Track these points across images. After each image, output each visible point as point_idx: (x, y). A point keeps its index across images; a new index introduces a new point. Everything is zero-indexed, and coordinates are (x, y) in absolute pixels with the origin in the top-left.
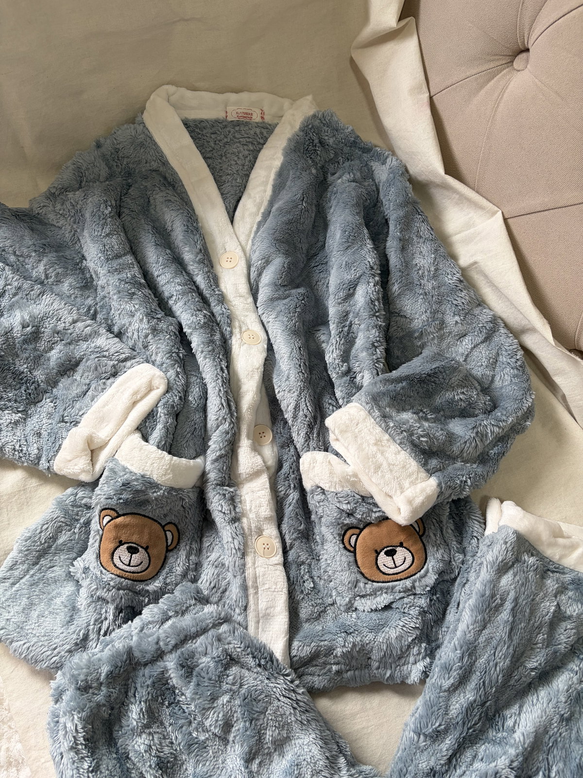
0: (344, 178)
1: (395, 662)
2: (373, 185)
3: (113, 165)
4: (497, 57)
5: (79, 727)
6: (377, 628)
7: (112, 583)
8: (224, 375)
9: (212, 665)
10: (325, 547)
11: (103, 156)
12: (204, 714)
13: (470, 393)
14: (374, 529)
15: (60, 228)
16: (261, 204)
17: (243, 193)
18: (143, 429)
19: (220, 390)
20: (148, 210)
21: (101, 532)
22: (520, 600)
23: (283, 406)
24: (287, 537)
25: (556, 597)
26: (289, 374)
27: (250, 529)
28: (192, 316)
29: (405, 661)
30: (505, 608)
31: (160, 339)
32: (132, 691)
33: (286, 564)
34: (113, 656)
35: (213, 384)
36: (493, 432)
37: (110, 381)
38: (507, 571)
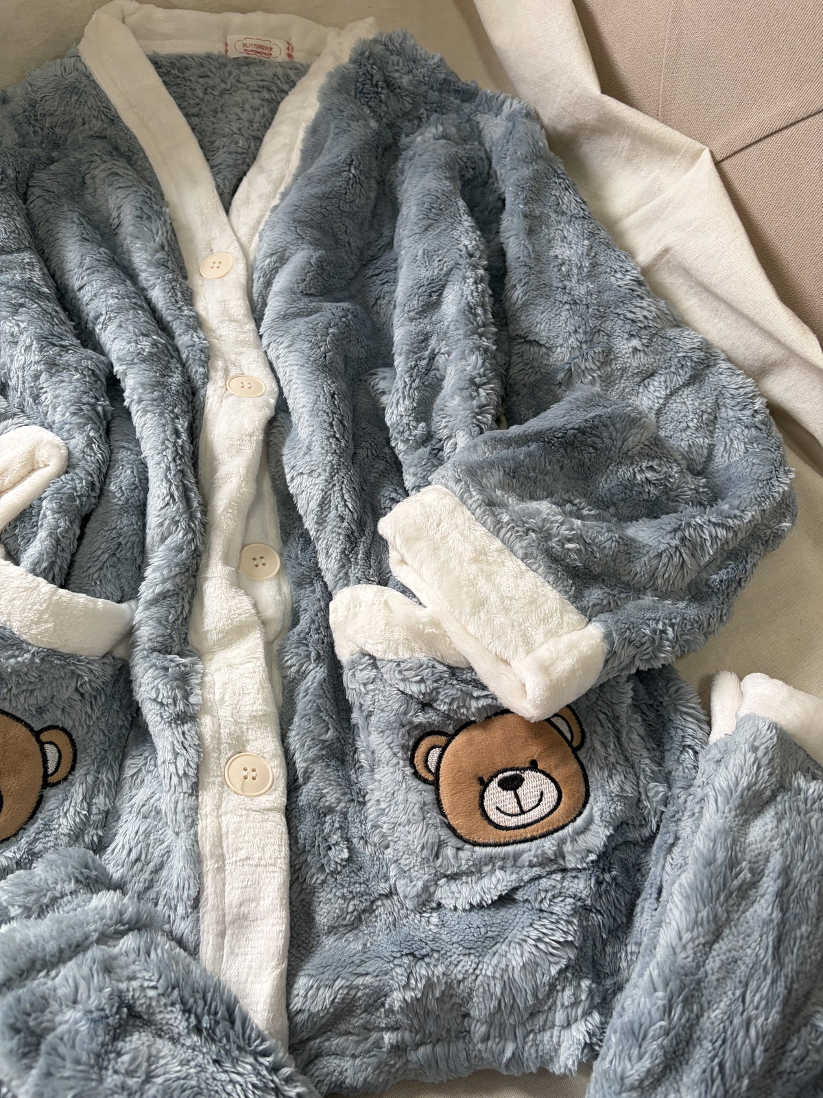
0: (428, 135)
1: (524, 1024)
2: (479, 150)
3: (28, 133)
6: (482, 945)
8: (180, 441)
9: (84, 1027)
10: (377, 777)
11: (13, 119)
13: (665, 469)
14: (476, 733)
16: (280, 180)
18: (11, 539)
19: (169, 469)
22: (796, 874)
23: (301, 504)
24: (298, 758)
26: (310, 444)
27: (217, 739)
28: (129, 343)
29: (545, 1022)
30: (761, 891)
31: (63, 381)
33: (291, 813)
35: (157, 458)
36: (714, 538)
38: (761, 811)
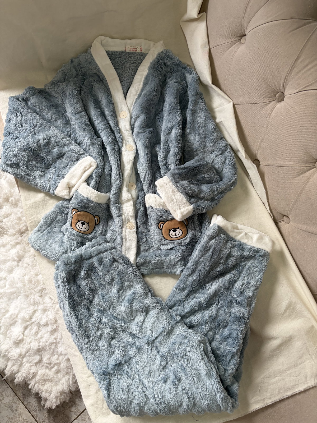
0: (173, 81)
1: (172, 267)
2: (185, 84)
3: (78, 70)
4: (234, 37)
5: (65, 276)
6: (167, 255)
7: (76, 234)
8: (118, 162)
9: (108, 261)
10: (152, 228)
11: (74, 67)
12: (105, 276)
13: (211, 175)
14: (169, 222)
15: (57, 98)
16: (138, 90)
17: (131, 85)
18: (88, 181)
19: (116, 168)
20: (92, 91)
23: (140, 175)
24: (138, 223)
25: (230, 249)
26: (143, 164)
27: (125, 219)
28: (107, 138)
29: (176, 267)
30: (210, 251)
31: (95, 147)
32: (82, 267)
33: (137, 232)
34: (76, 256)
35: (114, 166)
36: (217, 190)
37: (76, 162)
38: (213, 239)
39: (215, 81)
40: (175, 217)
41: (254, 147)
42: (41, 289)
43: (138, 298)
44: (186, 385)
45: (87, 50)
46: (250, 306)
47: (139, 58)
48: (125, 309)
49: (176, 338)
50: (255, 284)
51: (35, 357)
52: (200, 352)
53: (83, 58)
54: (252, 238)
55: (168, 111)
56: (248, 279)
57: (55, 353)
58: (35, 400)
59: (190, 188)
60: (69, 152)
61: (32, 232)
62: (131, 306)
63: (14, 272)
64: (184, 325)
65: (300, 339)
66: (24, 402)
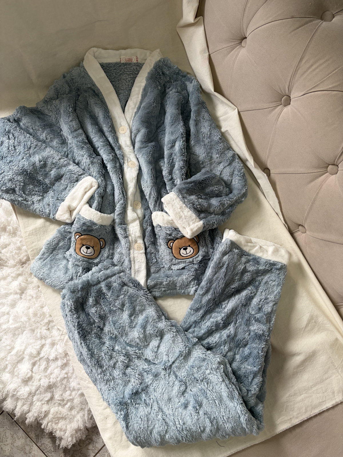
0: (173, 90)
1: (185, 287)
2: (186, 93)
3: (71, 86)
4: (234, 40)
5: (72, 304)
6: (179, 275)
7: (81, 259)
8: (121, 181)
9: (117, 285)
10: (161, 247)
11: (67, 82)
12: (115, 301)
13: (220, 187)
14: (179, 240)
16: (136, 103)
17: (128, 98)
18: (90, 202)
19: (119, 187)
20: (87, 107)
21: (75, 241)
23: (145, 193)
24: (146, 244)
25: (245, 264)
26: (147, 180)
27: (132, 241)
28: (107, 156)
29: (189, 287)
30: (224, 267)
31: (94, 166)
32: (90, 294)
33: (146, 253)
34: (82, 282)
35: (116, 185)
36: (227, 203)
37: (75, 183)
38: (226, 255)
39: (218, 88)
40: (185, 235)
41: (263, 155)
42: (47, 321)
43: (152, 322)
44: (208, 409)
45: (80, 63)
46: (270, 322)
47: (135, 68)
48: (139, 334)
49: (194, 361)
50: (273, 299)
51: (46, 394)
52: (221, 374)
53: (75, 72)
54: (267, 251)
55: (170, 123)
56: (266, 294)
57: (67, 389)
58: (49, 440)
59: (199, 203)
60: (68, 174)
61: (34, 261)
62: (145, 331)
63: (17, 306)
64: (201, 347)
65: (324, 353)
66: (37, 443)
